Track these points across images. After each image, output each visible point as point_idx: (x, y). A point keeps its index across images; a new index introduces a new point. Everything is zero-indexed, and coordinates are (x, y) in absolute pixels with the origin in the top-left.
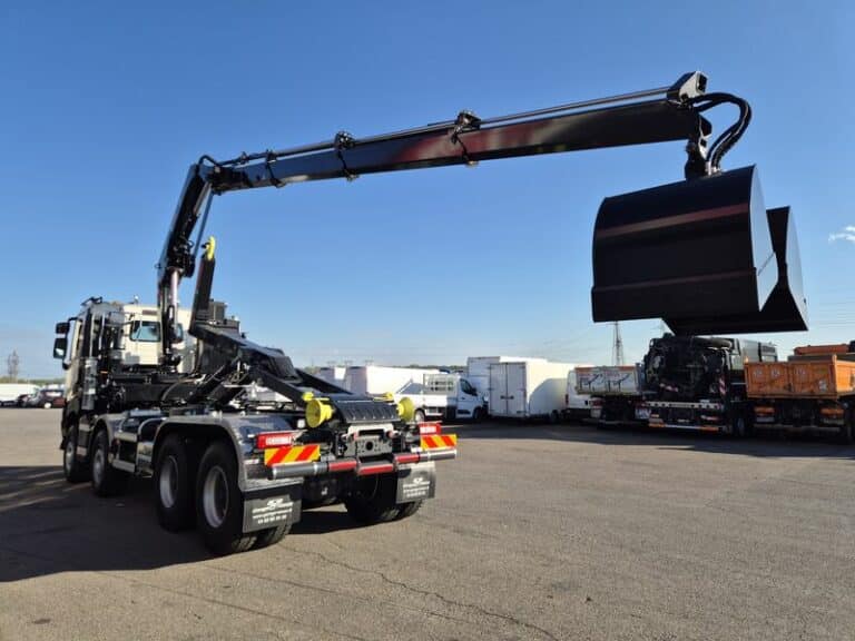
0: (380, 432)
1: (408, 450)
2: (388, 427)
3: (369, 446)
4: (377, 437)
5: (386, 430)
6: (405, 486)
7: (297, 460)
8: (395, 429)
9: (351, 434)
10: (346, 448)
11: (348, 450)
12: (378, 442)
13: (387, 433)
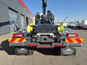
0: (49, 36)
1: (59, 42)
2: (52, 34)
3: (45, 39)
4: (48, 37)
5: (51, 35)
6: (63, 50)
7: (18, 42)
8: (54, 35)
9: (38, 36)
10: (37, 39)
11: (38, 40)
12: (48, 39)
13: (51, 36)
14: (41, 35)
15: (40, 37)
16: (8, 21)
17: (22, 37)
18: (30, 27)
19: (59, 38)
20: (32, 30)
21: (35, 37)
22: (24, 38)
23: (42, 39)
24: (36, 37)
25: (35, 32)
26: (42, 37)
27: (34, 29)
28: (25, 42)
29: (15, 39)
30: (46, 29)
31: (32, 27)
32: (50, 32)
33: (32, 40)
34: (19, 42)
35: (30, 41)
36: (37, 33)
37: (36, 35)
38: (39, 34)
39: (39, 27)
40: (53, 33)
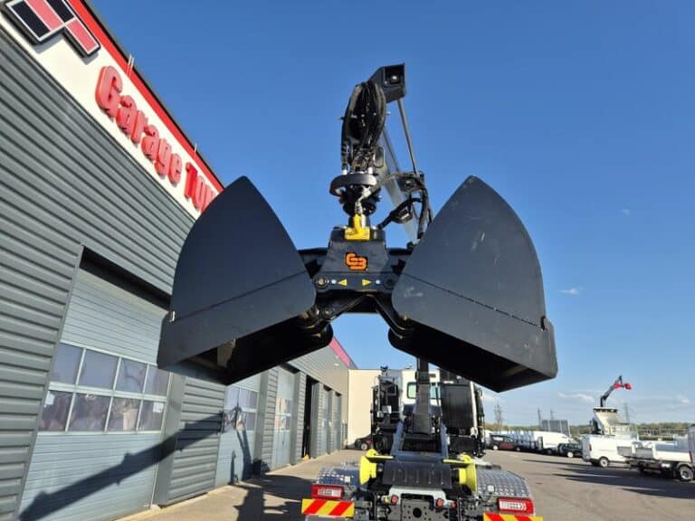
0: (429, 498)
2: (438, 495)
3: (417, 513)
4: (427, 504)
5: (435, 498)
7: (331, 514)
8: (447, 498)
9: (393, 496)
10: (390, 511)
11: (392, 513)
12: (428, 510)
13: (437, 501)
14: (403, 496)
15: (399, 502)
16: (217, 410)
17: (341, 498)
18: (368, 461)
19: (463, 511)
20: (374, 475)
21: (386, 499)
22: (347, 501)
23: (408, 509)
24: (387, 501)
25: (385, 481)
26: (407, 502)
27: (380, 470)
28: (352, 518)
29: (324, 503)
30: (421, 474)
31: (374, 465)
32: (433, 487)
33: (372, 511)
34: (334, 517)
35: (367, 513)
36: (390, 487)
37: (387, 494)
38: (396, 492)
39: (398, 466)
40: (444, 490)
